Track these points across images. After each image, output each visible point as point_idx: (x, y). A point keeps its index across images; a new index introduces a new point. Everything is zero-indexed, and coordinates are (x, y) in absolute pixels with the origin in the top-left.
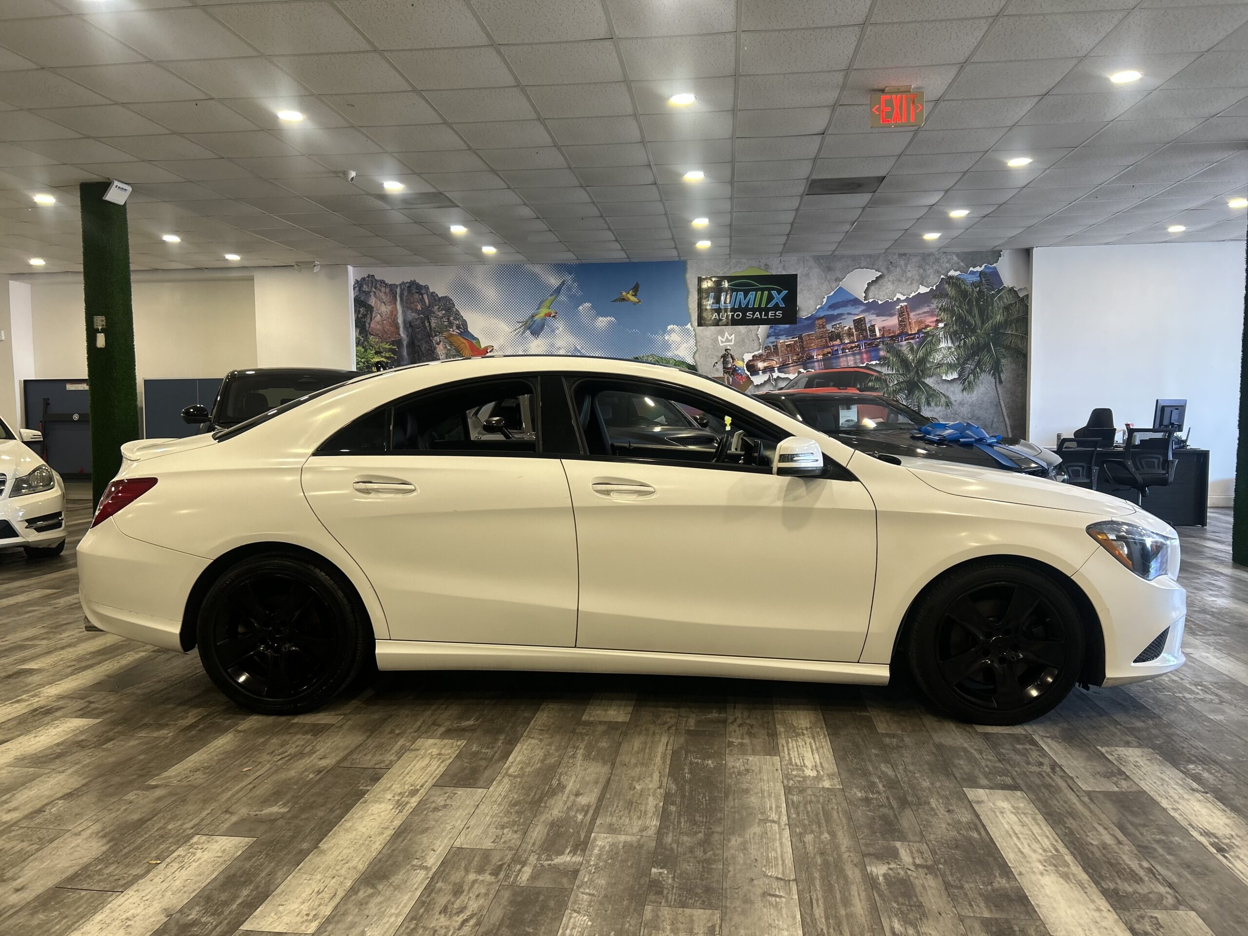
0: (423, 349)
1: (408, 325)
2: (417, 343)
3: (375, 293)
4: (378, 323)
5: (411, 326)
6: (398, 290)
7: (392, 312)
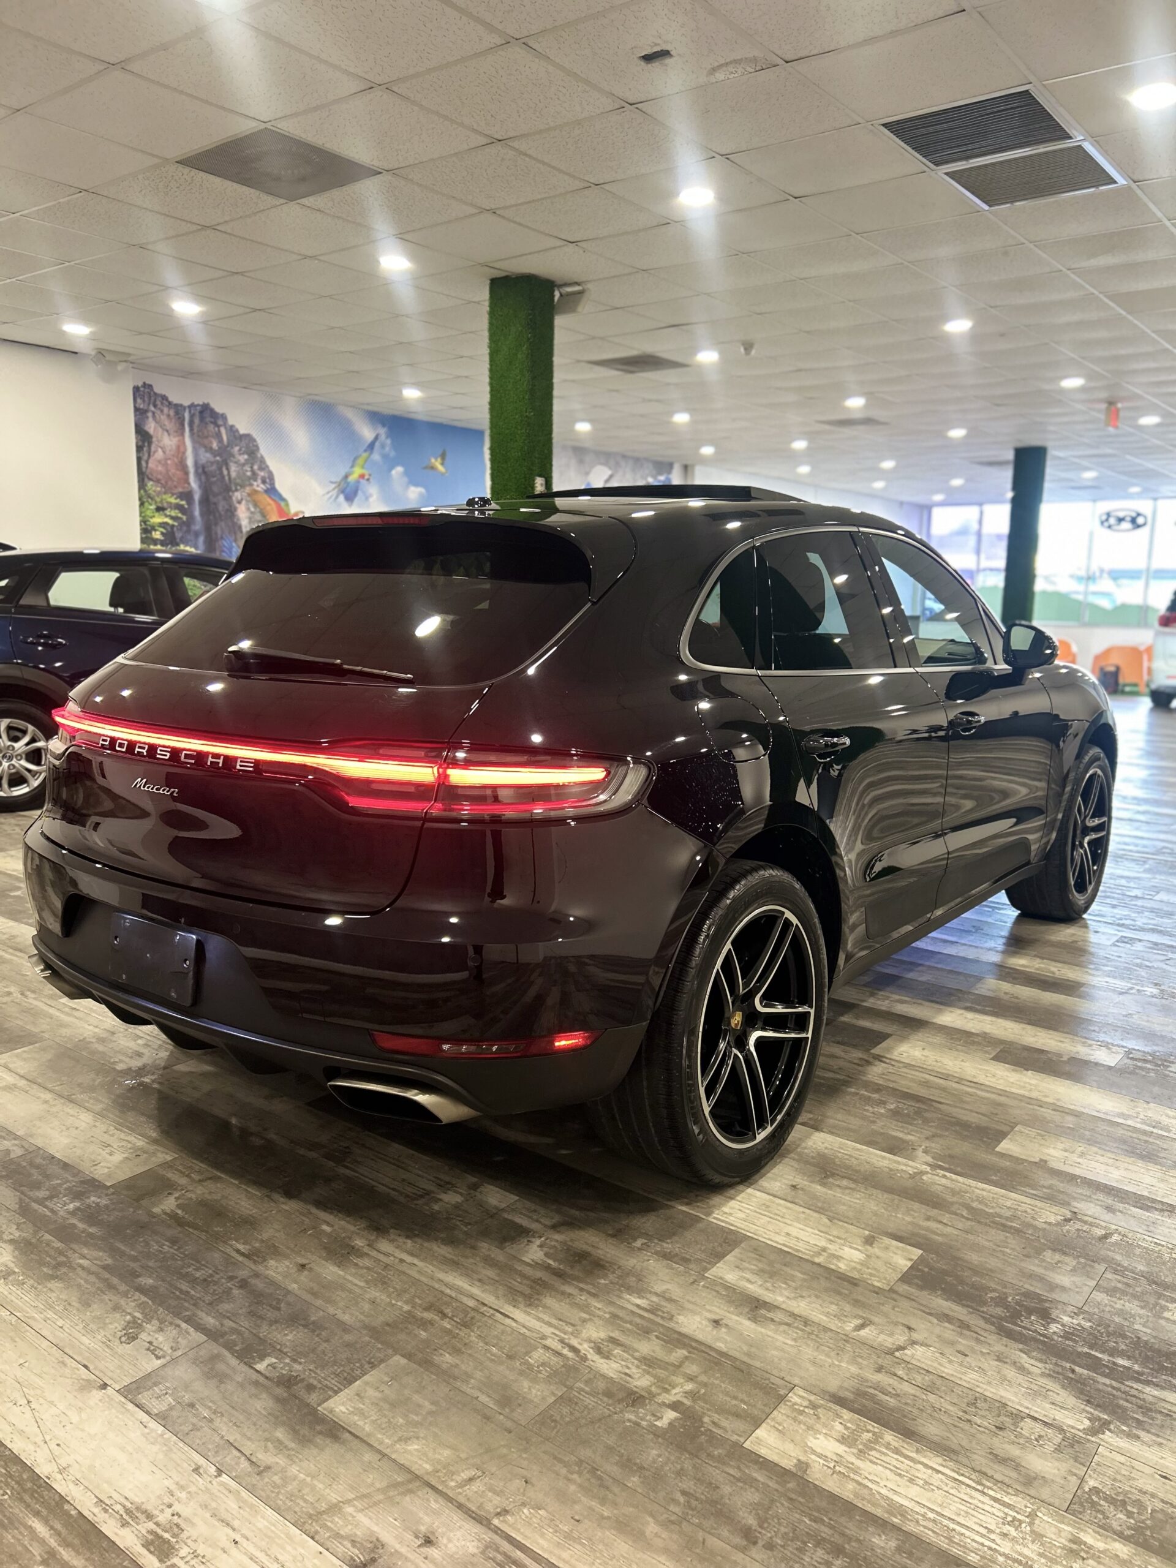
0: (220, 508)
1: (200, 470)
2: (213, 499)
3: (154, 413)
4: (159, 462)
5: (204, 472)
6: (187, 415)
7: (178, 447)
